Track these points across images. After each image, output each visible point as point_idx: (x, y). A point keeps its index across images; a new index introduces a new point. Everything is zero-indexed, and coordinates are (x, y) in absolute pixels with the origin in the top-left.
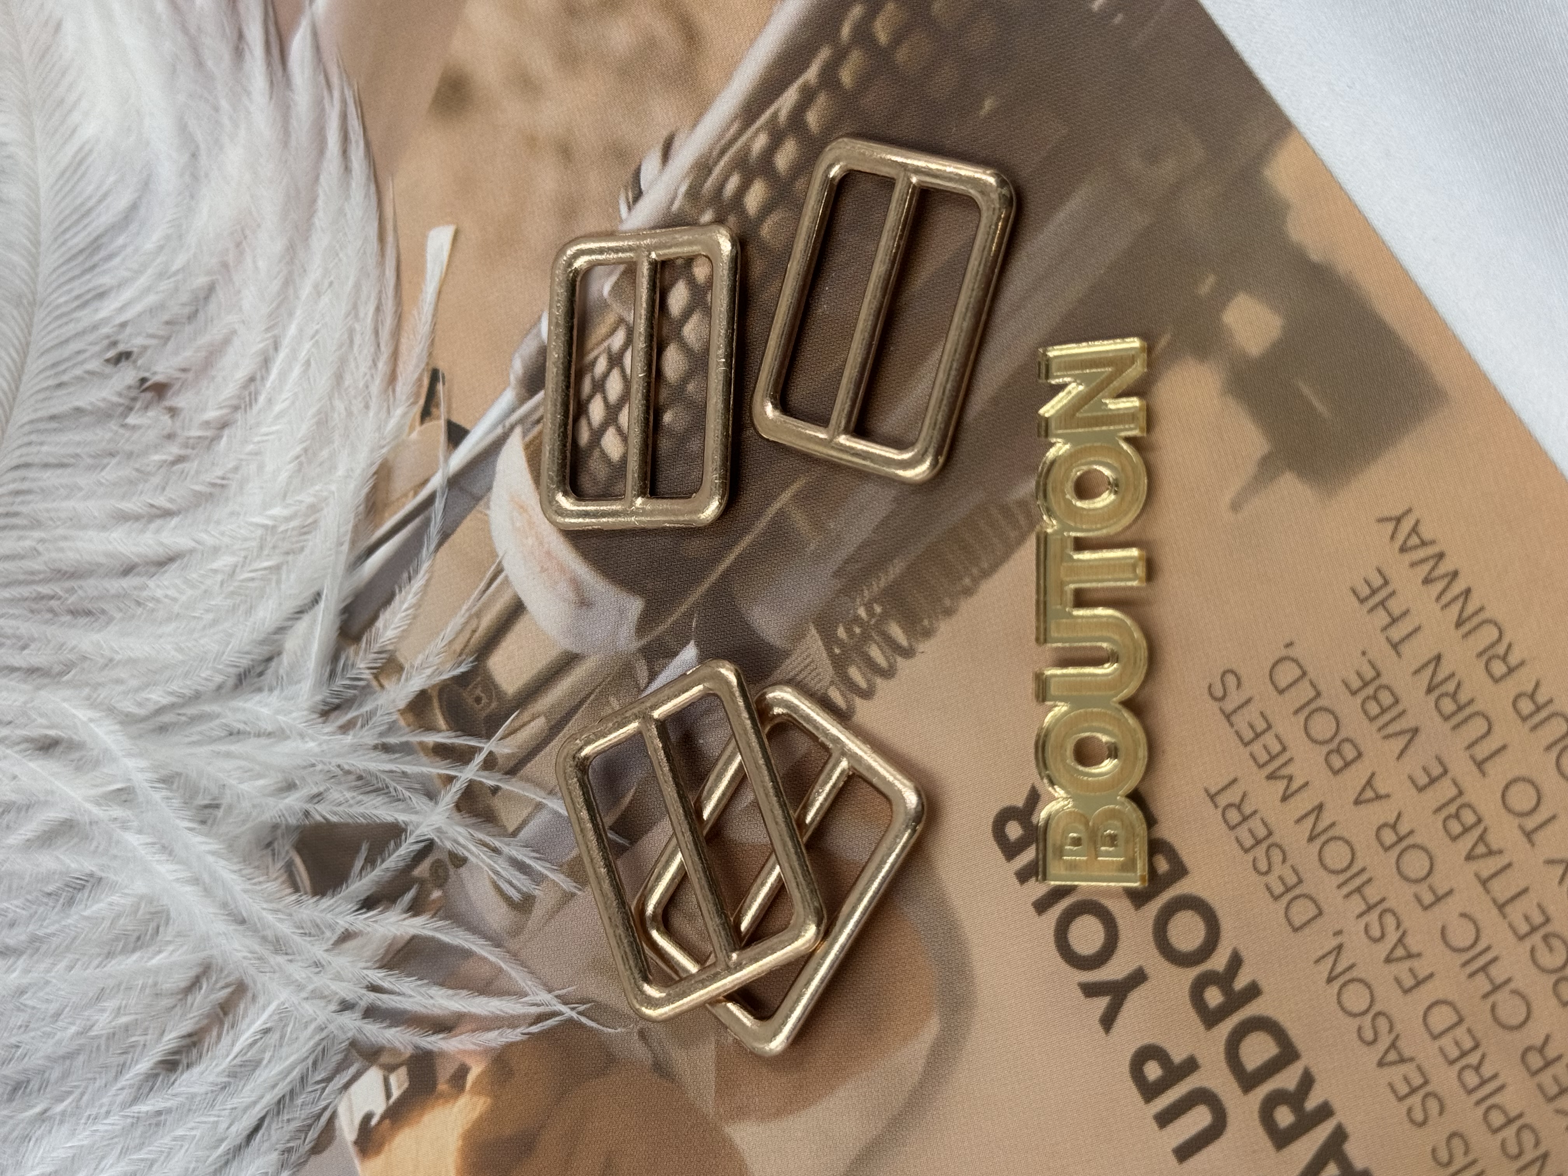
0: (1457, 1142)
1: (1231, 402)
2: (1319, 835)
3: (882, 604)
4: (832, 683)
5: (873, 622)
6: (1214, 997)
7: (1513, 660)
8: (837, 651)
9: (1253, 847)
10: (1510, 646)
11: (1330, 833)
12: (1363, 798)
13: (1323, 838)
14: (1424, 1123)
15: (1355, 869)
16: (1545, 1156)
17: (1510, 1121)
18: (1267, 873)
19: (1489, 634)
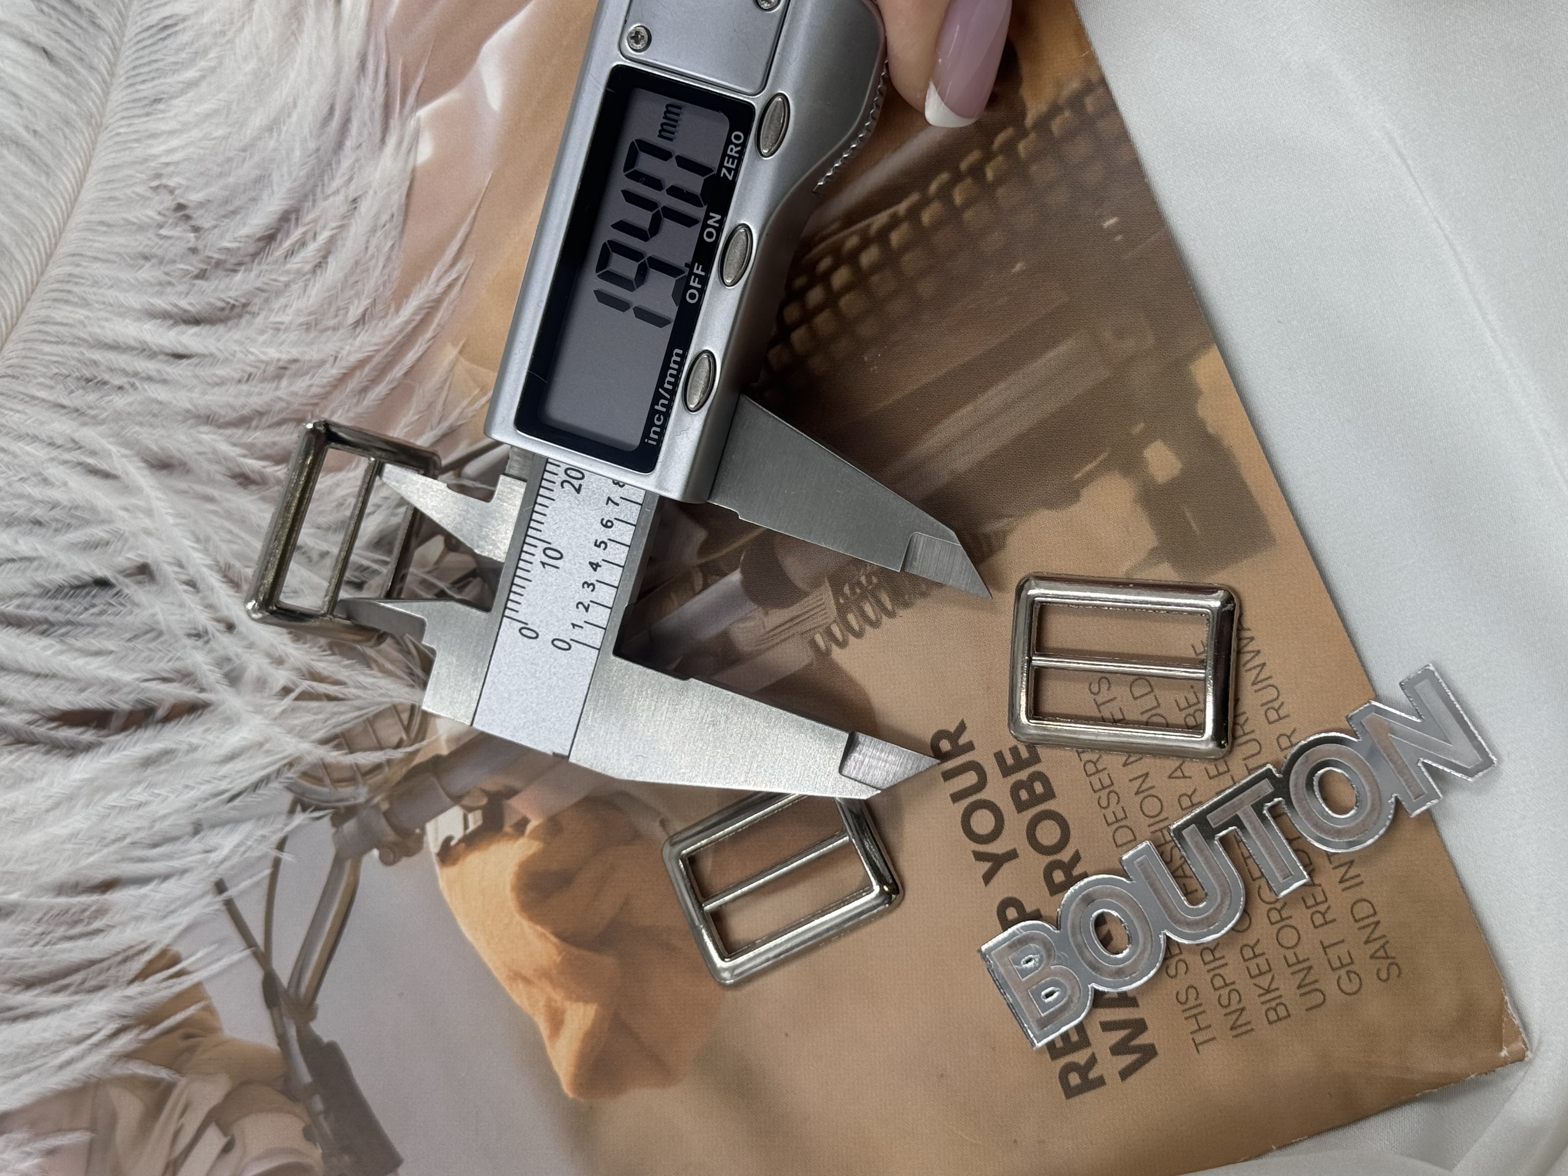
0: (1192, 991)
1: (1139, 509)
2: (1143, 791)
3: (878, 577)
4: (835, 621)
5: (870, 587)
6: (1059, 876)
7: (1282, 713)
8: (842, 601)
9: (1100, 790)
10: (1282, 703)
11: (1150, 792)
12: (1174, 775)
13: (1146, 794)
14: (1175, 976)
15: (1161, 817)
16: (1243, 1009)
17: (1226, 985)
18: (1105, 808)
19: (1272, 693)
